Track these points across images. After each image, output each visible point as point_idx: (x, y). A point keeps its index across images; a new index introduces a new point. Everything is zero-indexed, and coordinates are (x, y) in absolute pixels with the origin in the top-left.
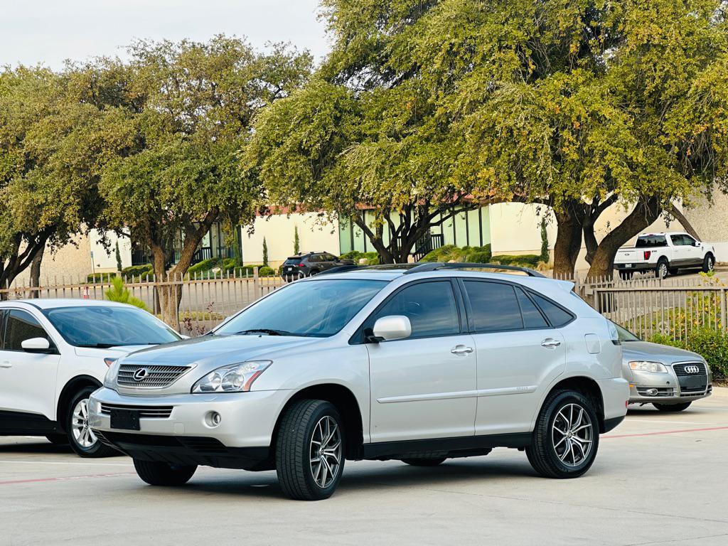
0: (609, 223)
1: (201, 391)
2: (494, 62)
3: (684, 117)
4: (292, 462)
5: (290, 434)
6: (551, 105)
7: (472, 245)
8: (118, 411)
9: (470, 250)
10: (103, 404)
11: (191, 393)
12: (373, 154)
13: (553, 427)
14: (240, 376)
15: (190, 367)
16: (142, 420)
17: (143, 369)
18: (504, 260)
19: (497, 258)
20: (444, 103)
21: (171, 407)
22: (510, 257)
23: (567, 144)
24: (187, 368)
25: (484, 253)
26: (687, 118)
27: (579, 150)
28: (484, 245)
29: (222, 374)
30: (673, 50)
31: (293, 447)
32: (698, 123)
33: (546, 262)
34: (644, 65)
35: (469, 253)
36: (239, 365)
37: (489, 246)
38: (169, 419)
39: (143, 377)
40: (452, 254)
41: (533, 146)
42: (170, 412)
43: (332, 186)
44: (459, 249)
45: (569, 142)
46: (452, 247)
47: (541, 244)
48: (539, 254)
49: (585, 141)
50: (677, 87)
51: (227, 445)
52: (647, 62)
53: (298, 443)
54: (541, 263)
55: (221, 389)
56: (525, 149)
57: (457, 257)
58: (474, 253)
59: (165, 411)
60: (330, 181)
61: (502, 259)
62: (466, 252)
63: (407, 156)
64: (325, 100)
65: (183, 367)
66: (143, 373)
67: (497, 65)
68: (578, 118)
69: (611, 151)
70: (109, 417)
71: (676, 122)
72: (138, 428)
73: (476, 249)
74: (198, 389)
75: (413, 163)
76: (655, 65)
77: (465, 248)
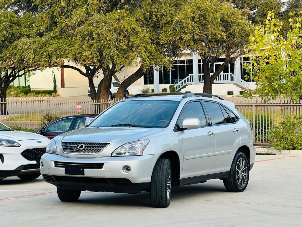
0: (125, 77)
1: (116, 155)
2: (88, 4)
3: (168, 32)
4: (160, 189)
5: (158, 176)
6: (115, 24)
7: (21, 85)
8: (70, 165)
9: (21, 87)
10: (55, 162)
11: (111, 156)
12: (31, 43)
13: (236, 169)
14: (137, 148)
15: (109, 144)
16: (85, 170)
17: (81, 144)
18: (37, 92)
19: (33, 91)
20: (66, 21)
21: (103, 164)
22: (40, 91)
23: (122, 42)
24: (107, 144)
25: (27, 89)
26: (170, 33)
27: (127, 45)
28: (27, 85)
29: (127, 147)
30: (165, 4)
31: (160, 182)
32: (176, 35)
33: (56, 93)
34: (153, 9)
35: (20, 89)
36: (135, 142)
37: (29, 86)
38: (102, 169)
39: (82, 149)
40: (12, 89)
41: (109, 42)
42: (103, 166)
43: (7, 57)
44: (15, 87)
45: (123, 41)
46: (12, 86)
47: (54, 86)
48: (52, 90)
49: (129, 41)
50: (167, 20)
51: (133, 182)
52: (154, 9)
53: (163, 180)
54: (54, 94)
55: (127, 154)
56: (105, 43)
57: (15, 90)
58: (22, 89)
59: (100, 166)
60: (7, 55)
61: (36, 91)
62: (19, 88)
63: (46, 45)
64: (5, 18)
65: (105, 144)
66: (82, 146)
67: (90, 6)
68: (127, 31)
69: (141, 45)
70: (64, 169)
71: (166, 34)
72: (84, 174)
73: (23, 87)
74: (114, 154)
75: (50, 48)
76: (157, 10)
77: (18, 87)
